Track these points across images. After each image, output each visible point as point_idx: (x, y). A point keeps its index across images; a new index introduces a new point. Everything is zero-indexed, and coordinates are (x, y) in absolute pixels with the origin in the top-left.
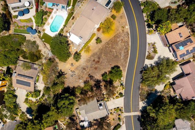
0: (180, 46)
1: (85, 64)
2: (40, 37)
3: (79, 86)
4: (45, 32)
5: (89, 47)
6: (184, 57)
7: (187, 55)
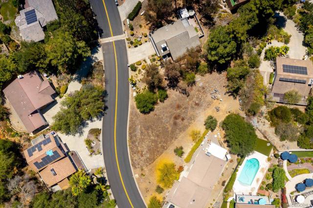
0: (53, 156)
1: (197, 112)
2: (275, 148)
3: (202, 75)
4: (267, 157)
5: (193, 140)
6: (44, 139)
7: (41, 143)
